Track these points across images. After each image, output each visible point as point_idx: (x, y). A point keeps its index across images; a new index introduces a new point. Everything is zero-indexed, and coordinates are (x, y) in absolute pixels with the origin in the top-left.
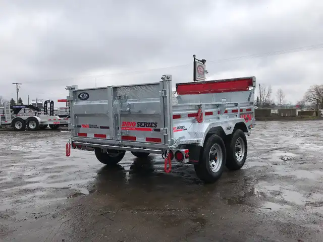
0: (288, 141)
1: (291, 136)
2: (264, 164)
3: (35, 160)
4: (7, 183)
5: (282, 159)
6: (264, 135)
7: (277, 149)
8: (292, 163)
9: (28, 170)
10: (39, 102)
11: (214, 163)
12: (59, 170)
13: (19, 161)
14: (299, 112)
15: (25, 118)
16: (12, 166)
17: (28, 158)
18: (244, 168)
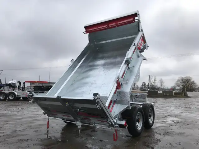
0: (173, 111)
1: (174, 108)
2: (164, 125)
3: (20, 120)
4: (7, 135)
5: (173, 122)
6: (157, 107)
7: (168, 116)
8: (180, 125)
9: (18, 127)
10: (14, 82)
11: (137, 124)
12: (39, 127)
13: (10, 121)
14: (174, 93)
15: (7, 92)
16: (7, 124)
17: (16, 119)
18: (153, 127)
